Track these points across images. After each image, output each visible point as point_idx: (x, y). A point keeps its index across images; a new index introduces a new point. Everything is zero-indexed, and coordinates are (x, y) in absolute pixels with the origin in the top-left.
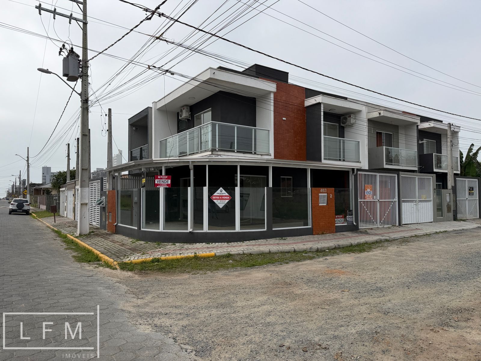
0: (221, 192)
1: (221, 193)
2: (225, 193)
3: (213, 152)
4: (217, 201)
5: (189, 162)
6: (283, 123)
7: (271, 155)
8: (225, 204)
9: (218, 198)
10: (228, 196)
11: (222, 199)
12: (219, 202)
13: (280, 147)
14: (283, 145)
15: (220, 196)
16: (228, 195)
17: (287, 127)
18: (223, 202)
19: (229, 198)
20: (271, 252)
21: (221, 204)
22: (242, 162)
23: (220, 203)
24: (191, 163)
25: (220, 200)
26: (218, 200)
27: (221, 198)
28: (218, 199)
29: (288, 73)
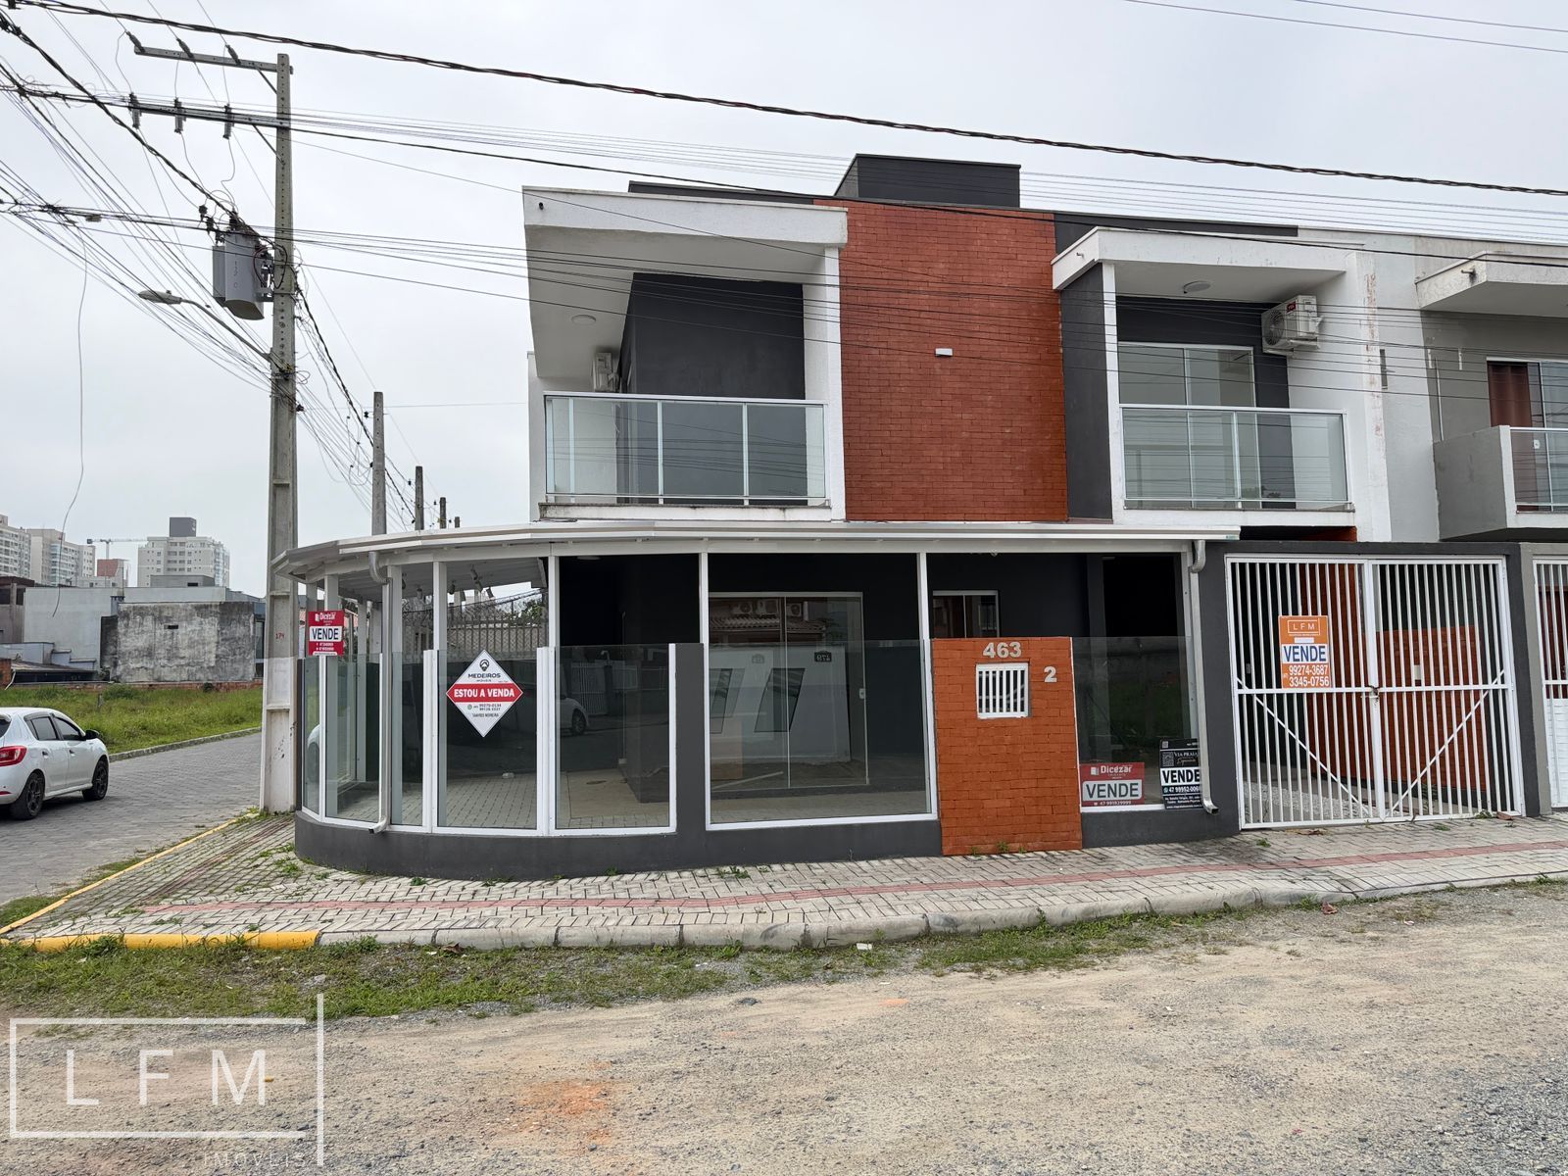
0: (484, 669)
1: (483, 676)
2: (498, 676)
3: (545, 509)
4: (470, 707)
5: (367, 554)
6: (938, 371)
7: (829, 507)
8: (495, 720)
9: (472, 693)
10: (508, 686)
11: (487, 699)
12: (478, 712)
13: (924, 472)
14: (941, 460)
15: (478, 687)
16: (510, 681)
17: (957, 385)
18: (490, 712)
19: (512, 693)
20: (563, 945)
21: (483, 719)
22: (563, 541)
23: (481, 715)
24: (374, 558)
25: (478, 704)
26: (473, 704)
27: (483, 694)
28: (472, 699)
29: (1019, 167)
